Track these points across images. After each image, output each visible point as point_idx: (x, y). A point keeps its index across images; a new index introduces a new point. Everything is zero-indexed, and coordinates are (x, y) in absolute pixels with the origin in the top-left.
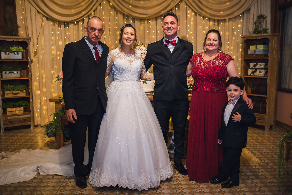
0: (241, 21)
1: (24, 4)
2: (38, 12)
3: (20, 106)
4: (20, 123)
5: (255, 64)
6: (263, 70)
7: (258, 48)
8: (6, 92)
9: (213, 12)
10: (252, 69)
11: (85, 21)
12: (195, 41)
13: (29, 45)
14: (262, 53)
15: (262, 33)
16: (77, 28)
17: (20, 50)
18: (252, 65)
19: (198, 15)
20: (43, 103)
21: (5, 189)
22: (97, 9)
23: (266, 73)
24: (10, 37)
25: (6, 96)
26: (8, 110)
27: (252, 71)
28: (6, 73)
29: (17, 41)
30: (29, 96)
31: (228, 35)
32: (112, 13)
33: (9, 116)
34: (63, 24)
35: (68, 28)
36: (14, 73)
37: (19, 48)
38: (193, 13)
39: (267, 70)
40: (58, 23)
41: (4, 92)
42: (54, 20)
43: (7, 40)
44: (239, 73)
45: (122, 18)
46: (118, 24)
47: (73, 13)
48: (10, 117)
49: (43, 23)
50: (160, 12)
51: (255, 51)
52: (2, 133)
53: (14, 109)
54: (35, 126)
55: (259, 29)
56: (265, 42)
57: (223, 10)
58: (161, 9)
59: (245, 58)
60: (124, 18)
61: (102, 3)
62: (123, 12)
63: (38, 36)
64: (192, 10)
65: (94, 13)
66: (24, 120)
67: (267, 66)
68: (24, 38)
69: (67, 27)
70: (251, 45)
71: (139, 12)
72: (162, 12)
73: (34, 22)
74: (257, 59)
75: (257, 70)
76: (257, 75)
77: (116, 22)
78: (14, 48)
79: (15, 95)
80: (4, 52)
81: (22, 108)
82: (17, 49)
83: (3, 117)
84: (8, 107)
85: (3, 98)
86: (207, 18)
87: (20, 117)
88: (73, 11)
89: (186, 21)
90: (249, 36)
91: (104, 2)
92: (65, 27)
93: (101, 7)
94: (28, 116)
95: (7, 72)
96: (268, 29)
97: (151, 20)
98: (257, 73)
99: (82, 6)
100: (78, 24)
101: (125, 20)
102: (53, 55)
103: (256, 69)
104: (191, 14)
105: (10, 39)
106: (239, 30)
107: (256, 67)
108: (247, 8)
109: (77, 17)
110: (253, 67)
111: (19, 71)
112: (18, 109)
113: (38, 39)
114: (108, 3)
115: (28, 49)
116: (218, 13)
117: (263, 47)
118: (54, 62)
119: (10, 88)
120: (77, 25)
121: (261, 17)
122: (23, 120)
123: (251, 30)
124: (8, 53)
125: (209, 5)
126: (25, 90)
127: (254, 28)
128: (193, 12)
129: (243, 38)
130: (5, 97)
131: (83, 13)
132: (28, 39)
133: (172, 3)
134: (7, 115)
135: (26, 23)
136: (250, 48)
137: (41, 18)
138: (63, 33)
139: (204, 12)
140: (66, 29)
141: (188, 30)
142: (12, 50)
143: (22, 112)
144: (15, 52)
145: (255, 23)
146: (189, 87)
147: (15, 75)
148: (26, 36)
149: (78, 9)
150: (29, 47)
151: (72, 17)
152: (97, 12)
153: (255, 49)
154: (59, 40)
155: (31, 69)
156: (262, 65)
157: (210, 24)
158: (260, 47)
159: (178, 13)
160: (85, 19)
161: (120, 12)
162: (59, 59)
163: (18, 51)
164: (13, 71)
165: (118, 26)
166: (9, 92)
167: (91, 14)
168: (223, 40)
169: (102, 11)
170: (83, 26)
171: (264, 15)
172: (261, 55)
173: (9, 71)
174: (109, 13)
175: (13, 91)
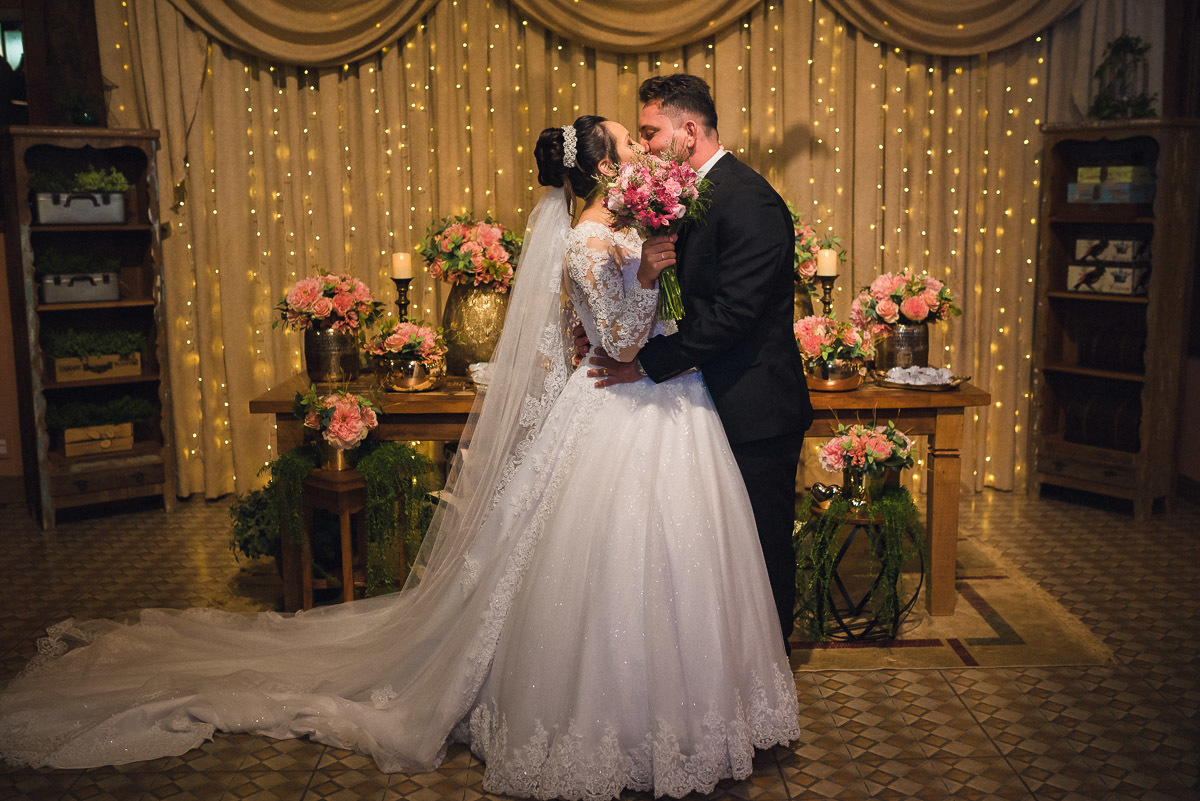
0: (1041, 61)
2: (189, 22)
3: (118, 420)
4: (120, 487)
5: (1096, 242)
6: (1130, 271)
7: (1109, 177)
8: (61, 362)
9: (925, 23)
10: (1083, 263)
11: (385, 63)
12: (847, 144)
13: (153, 164)
14: (1126, 198)
15: (1130, 115)
16: (352, 90)
17: (114, 184)
18: (1082, 247)
19: (860, 36)
20: (212, 404)
21: (92, 783)
22: (437, 9)
23: (1143, 281)
24: (73, 131)
25: (62, 378)
26: (72, 435)
27: (1083, 274)
28: (57, 282)
29: (104, 147)
30: (154, 378)
31: (984, 120)
32: (501, 26)
33: (77, 462)
34: (292, 76)
35: (317, 88)
36: (93, 283)
37: (110, 178)
38: (840, 29)
39: (1144, 270)
40: (272, 69)
41: (53, 362)
42: (255, 59)
43: (62, 143)
44: (1030, 280)
45: (543, 47)
46: (526, 72)
47: (335, 28)
48: (80, 465)
49: (209, 71)
50: (704, 23)
51: (1097, 189)
52: (47, 530)
53: (94, 432)
54: (181, 499)
55: (1118, 97)
56: (1138, 151)
57: (968, 17)
58: (706, 12)
59: (1054, 219)
60: (549, 48)
62: (545, 22)
63: (188, 127)
64: (837, 16)
65: (423, 27)
66: (139, 477)
67: (1145, 254)
68: (131, 133)
69: (312, 88)
70: (1082, 166)
71: (613, 25)
72: (712, 23)
73: (171, 64)
74: (1104, 223)
75: (1107, 269)
76: (1106, 289)
77: (517, 66)
78: (92, 179)
79: (99, 372)
80: (49, 195)
81: (127, 428)
82: (102, 180)
83: (50, 464)
84: (70, 423)
85: (49, 387)
86: (897, 50)
87: (119, 463)
88: (335, 20)
89: (810, 62)
90: (1074, 127)
92: (301, 86)
93: (455, 4)
94: (154, 458)
95: (65, 280)
96: (1152, 99)
97: (662, 57)
98: (1106, 283)
100: (357, 76)
101: (555, 56)
102: (251, 204)
103: (1101, 267)
104: (830, 32)
105: (75, 140)
106: (1030, 100)
107: (1101, 257)
108: (1067, 9)
109: (355, 43)
110: (1090, 258)
111: (113, 271)
112: (110, 430)
113: (190, 135)
115: (148, 179)
116: (943, 27)
117: (1129, 175)
118: (259, 234)
119: (78, 344)
120: (351, 79)
121: (1124, 48)
122: (133, 476)
123: (1082, 100)
124: (64, 198)
126: (138, 350)
127: (1096, 92)
128: (841, 24)
129: (1047, 133)
130: (58, 381)
131: (378, 25)
132: (150, 139)
134: (68, 454)
135: (138, 70)
136: (1079, 179)
137: (200, 45)
138: (294, 113)
139: (886, 23)
140: (308, 96)
141: (820, 101)
142: (80, 187)
143: (128, 442)
144: (95, 192)
145: (1100, 73)
146: (831, 351)
147: (96, 291)
148: (138, 127)
149: (358, 10)
150: (154, 173)
151: (334, 46)
152: (435, 22)
153: (1097, 181)
154: (276, 139)
155: (161, 264)
156: (1127, 247)
157: (912, 75)
158: (1119, 174)
159: (776, 28)
160: (386, 54)
161: (533, 22)
162: (281, 221)
163: (109, 188)
164: (90, 275)
165: (527, 85)
166: (73, 361)
167: (411, 33)
168: (965, 142)
169: (457, 18)
170: (380, 82)
171: (1138, 39)
172: (1123, 206)
173: (72, 271)
174: (489, 27)
175: (90, 358)
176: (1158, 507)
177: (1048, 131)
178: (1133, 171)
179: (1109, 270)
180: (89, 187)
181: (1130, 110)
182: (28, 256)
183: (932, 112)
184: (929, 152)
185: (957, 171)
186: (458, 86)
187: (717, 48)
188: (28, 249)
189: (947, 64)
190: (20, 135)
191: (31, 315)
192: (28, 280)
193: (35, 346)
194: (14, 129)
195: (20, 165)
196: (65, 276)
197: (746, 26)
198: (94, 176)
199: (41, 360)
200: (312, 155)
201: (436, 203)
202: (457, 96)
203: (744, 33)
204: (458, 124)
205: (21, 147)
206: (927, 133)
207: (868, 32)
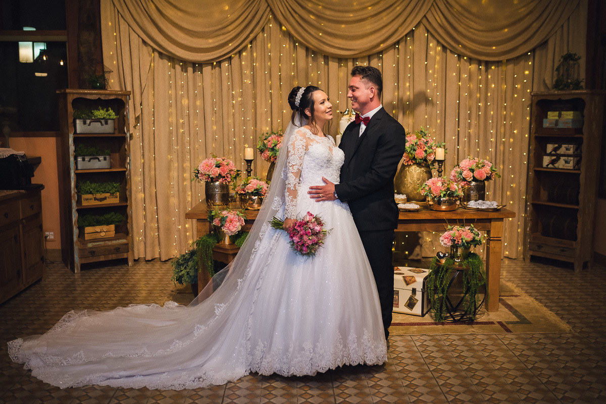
0: (530, 63)
1: (117, 26)
2: (144, 42)
3: (108, 223)
4: (109, 254)
5: (557, 145)
6: (572, 158)
7: (562, 116)
8: (84, 196)
9: (479, 46)
10: (550, 155)
11: (233, 61)
12: (442, 100)
13: (127, 106)
14: (570, 126)
15: (571, 88)
16: (217, 74)
17: (110, 115)
18: (550, 148)
19: (448, 51)
20: (149, 216)
22: (257, 37)
23: (578, 163)
24: (93, 92)
25: (85, 204)
26: (88, 230)
27: (550, 160)
28: (84, 160)
29: (106, 99)
30: (125, 204)
31: (504, 90)
32: (286, 45)
33: (90, 242)
34: (190, 67)
35: (202, 73)
36: (99, 160)
37: (108, 113)
38: (439, 48)
39: (578, 158)
40: (181, 64)
41: (81, 196)
42: (173, 59)
43: (89, 97)
45: (305, 55)
46: (297, 67)
47: (211, 46)
48: (92, 244)
49: (152, 64)
50: (378, 45)
51: (557, 121)
52: (77, 273)
53: (98, 229)
54: (135, 260)
55: (566, 80)
56: (576, 105)
57: (497, 44)
58: (379, 40)
59: (537, 135)
60: (307, 56)
61: (265, 28)
62: (306, 43)
63: (143, 90)
64: (438, 42)
65: (250, 45)
66: (117, 249)
67: (579, 151)
68: (117, 93)
69: (199, 72)
70: (550, 111)
71: (337, 45)
72: (382, 45)
73: (135, 62)
74: (560, 137)
75: (561, 158)
76: (561, 167)
77: (293, 64)
78: (100, 113)
79: (101, 201)
80: (82, 120)
81: (112, 227)
82: (105, 114)
83: (79, 243)
84: (87, 224)
85: (79, 208)
87: (109, 243)
88: (211, 42)
89: (426, 63)
90: (546, 93)
91: (271, 25)
92: (194, 71)
93: (265, 35)
94: (124, 241)
95: (87, 159)
96: (581, 81)
97: (359, 60)
98: (561, 164)
99: (229, 32)
100: (220, 67)
101: (310, 59)
102: (170, 125)
103: (558, 157)
104: (435, 49)
105: (94, 95)
106: (525, 81)
107: (558, 152)
108: (542, 40)
109: (220, 53)
110: (553, 152)
111: (108, 155)
112: (105, 228)
113: (143, 94)
114: (279, 28)
115: (125, 113)
116: (486, 48)
117: (572, 115)
118: (173, 139)
119: (91, 188)
120: (217, 68)
121: (569, 58)
122: (115, 249)
123: (548, 82)
124: (88, 121)
125: (470, 32)
126: (118, 191)
127: (555, 79)
128: (440, 46)
130: (83, 205)
131: (230, 45)
132: (126, 95)
133: (400, 29)
134: (86, 239)
135: (121, 64)
136: (548, 117)
137: (149, 53)
138: (191, 83)
139: (460, 46)
140: (197, 76)
141: (430, 80)
142: (95, 117)
143: (112, 234)
144: (102, 119)
145: (557, 70)
146: (445, 193)
147: (100, 164)
148: (119, 90)
149: (221, 37)
150: (127, 111)
151: (210, 54)
152: (256, 44)
153: (557, 118)
154: (182, 96)
155: (130, 152)
156: (571, 148)
157: (471, 69)
158: (567, 115)
159: (410, 47)
160: (233, 57)
161: (301, 44)
162: (183, 133)
163: (108, 117)
164: (98, 157)
165: (297, 72)
166: (90, 196)
167: (245, 48)
168: (496, 100)
169: (266, 42)
170: (230, 70)
171: (575, 54)
172: (569, 129)
173: (90, 155)
174: (280, 46)
175: (97, 194)
176: (585, 266)
177: (533, 96)
178: (573, 114)
179: (562, 158)
180: (99, 117)
181: (571, 85)
182: (72, 148)
183: (481, 86)
184: (480, 104)
185: (492, 113)
186: (266, 72)
187: (384, 56)
188: (72, 145)
189: (488, 64)
190: (70, 93)
191: (73, 175)
192: (72, 159)
193: (74, 189)
194: (68, 91)
195: (70, 107)
196: (88, 157)
197: (397, 46)
198: (101, 111)
199: (76, 195)
200: (198, 103)
201: (255, 125)
202: (265, 77)
203: (396, 50)
204: (266, 90)
205: (70, 99)
206: (478, 95)
207: (451, 49)
